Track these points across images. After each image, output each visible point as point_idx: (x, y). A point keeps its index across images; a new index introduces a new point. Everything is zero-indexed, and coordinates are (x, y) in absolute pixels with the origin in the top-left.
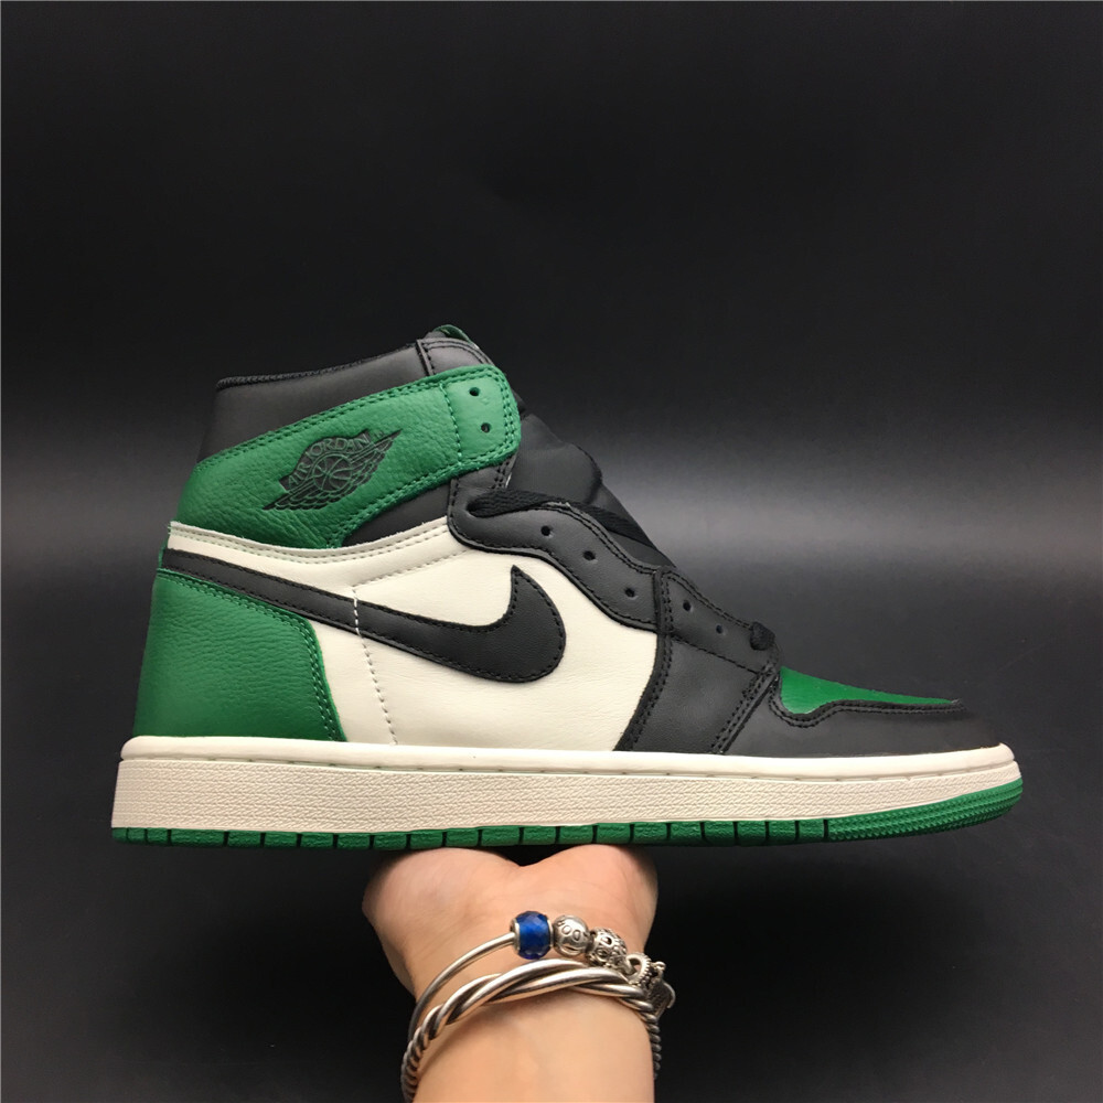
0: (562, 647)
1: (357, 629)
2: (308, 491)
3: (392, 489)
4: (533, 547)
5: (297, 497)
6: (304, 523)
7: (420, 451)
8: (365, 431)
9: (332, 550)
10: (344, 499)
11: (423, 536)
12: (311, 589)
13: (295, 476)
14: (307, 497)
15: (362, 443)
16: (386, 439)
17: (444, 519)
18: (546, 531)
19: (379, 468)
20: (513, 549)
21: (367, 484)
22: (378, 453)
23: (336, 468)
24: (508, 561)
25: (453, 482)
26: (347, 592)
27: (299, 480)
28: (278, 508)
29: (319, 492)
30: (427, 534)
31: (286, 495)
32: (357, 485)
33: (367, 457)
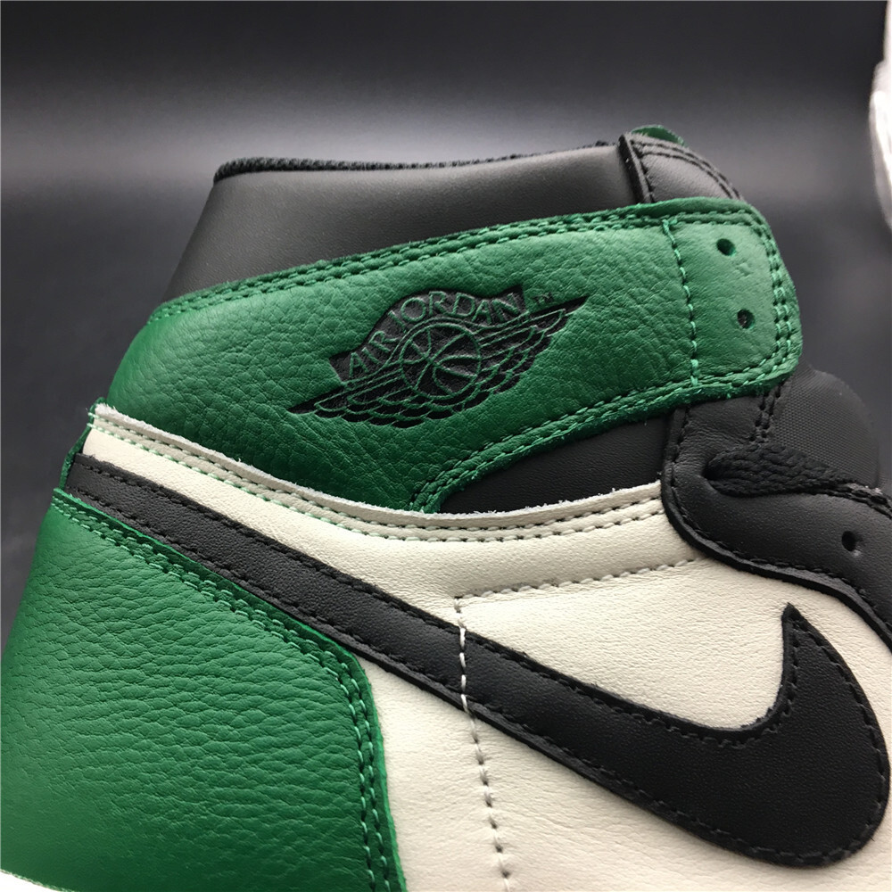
1: (463, 697)
3: (557, 410)
4: (826, 572)
5: (361, 398)
6: (371, 450)
7: (620, 343)
8: (517, 288)
9: (421, 514)
10: (459, 415)
12: (369, 589)
13: (363, 355)
14: (382, 399)
15: (506, 310)
17: (655, 486)
18: (850, 540)
19: (536, 366)
20: (791, 572)
21: (509, 393)
22: (537, 336)
24: (779, 596)
25: (678, 415)
26: (443, 610)
27: (371, 363)
28: (321, 414)
29: (409, 393)
30: (620, 513)
31: (342, 388)
32: (489, 392)
33: (515, 339)
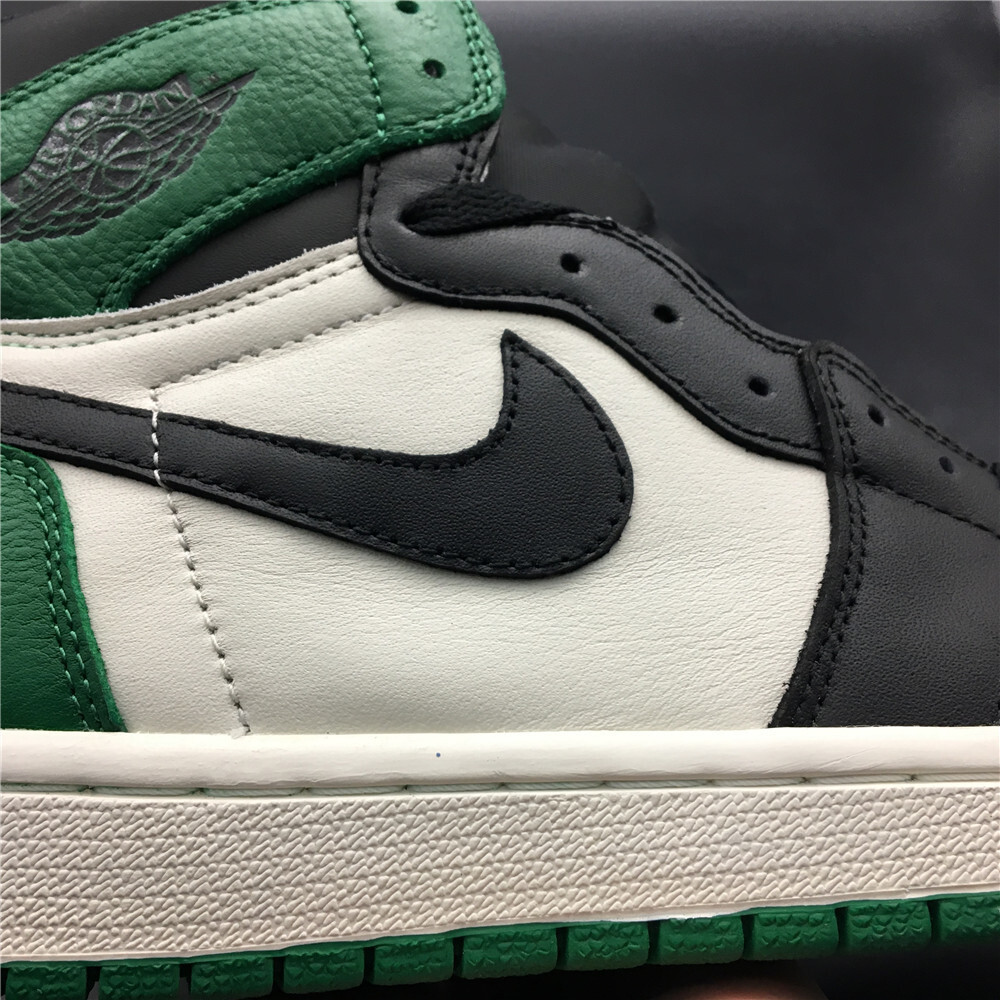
0: (625, 495)
1: (156, 472)
2: (60, 198)
3: (237, 185)
4: (546, 294)
5: (34, 216)
6: (49, 265)
7: (296, 108)
8: (180, 74)
9: (108, 314)
10: (134, 209)
11: (306, 276)
13: (33, 174)
14: (54, 211)
15: (171, 99)
16: (222, 87)
17: (351, 243)
18: (571, 263)
19: (208, 145)
20: (505, 300)
21: (183, 175)
22: (208, 116)
23: (116, 149)
24: (495, 324)
25: (369, 171)
26: (140, 400)
27: (40, 179)
29: (81, 198)
30: (315, 273)
32: (162, 180)
33: (183, 125)
